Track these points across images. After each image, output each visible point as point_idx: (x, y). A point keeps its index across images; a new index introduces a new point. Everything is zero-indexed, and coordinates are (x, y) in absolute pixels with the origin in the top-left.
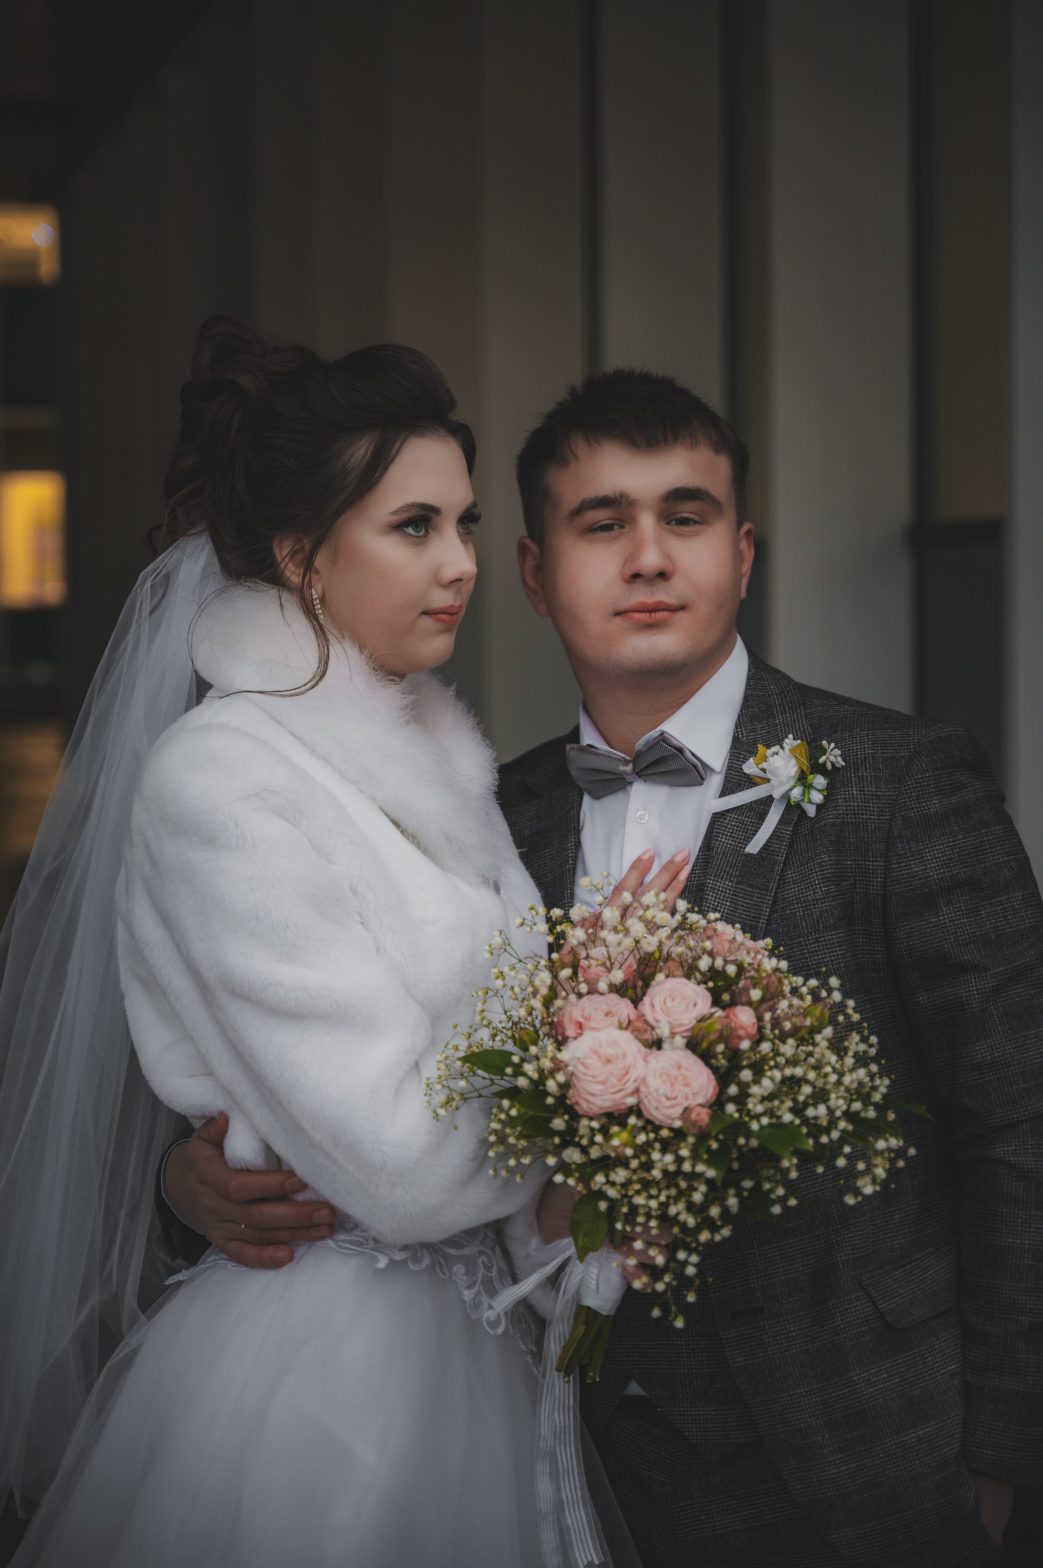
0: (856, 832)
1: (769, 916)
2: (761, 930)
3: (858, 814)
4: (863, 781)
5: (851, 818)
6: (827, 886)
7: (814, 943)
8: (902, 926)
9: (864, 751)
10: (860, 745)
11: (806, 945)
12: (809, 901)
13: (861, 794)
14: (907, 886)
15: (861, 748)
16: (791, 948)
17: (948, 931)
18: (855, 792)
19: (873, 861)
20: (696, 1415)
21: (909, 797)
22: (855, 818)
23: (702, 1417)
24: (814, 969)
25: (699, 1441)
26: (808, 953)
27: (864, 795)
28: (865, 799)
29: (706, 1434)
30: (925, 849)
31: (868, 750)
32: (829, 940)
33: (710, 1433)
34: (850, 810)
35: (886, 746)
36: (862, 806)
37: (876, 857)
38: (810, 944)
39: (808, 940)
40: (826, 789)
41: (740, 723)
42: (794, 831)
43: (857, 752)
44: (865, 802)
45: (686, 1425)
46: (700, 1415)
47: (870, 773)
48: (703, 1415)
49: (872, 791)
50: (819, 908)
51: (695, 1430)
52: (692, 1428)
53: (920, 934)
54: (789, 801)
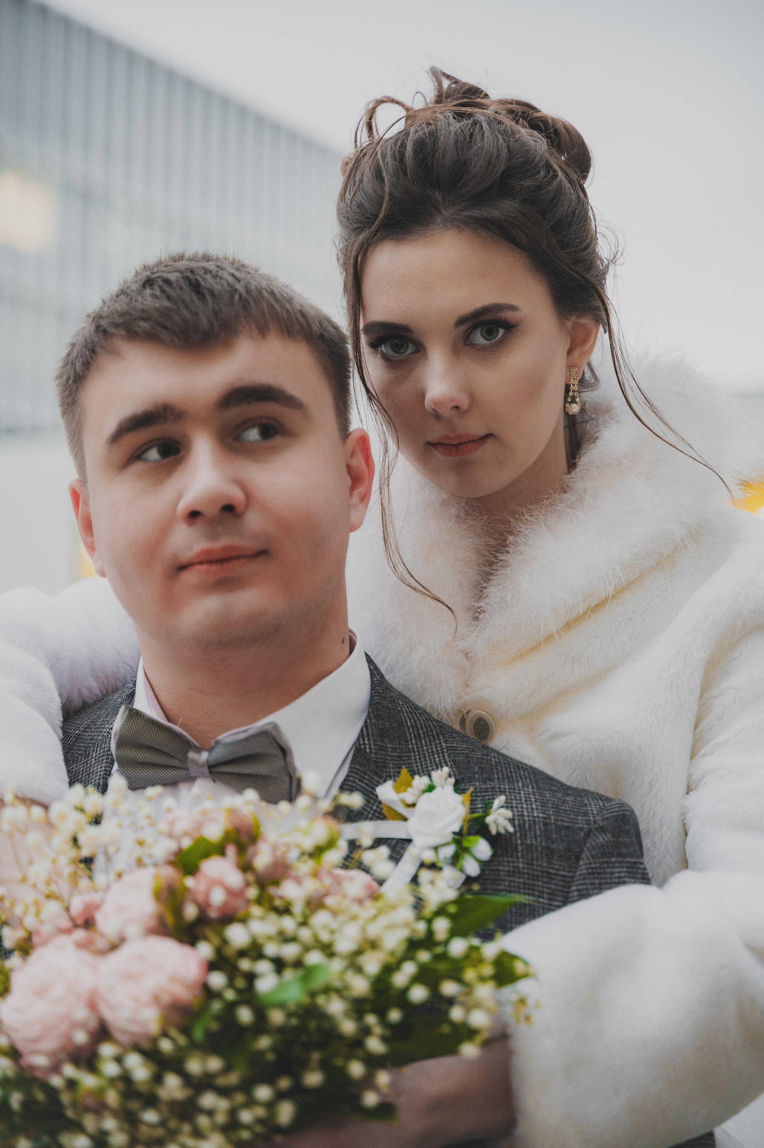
4: (532, 853)
9: (533, 812)
10: (527, 805)
13: (528, 869)
15: (527, 808)
18: (521, 865)
27: (533, 869)
28: (533, 875)
31: (538, 813)
35: (560, 813)
36: (529, 884)
40: (487, 859)
41: (368, 734)
43: (522, 812)
44: (533, 880)
47: (541, 842)
49: (542, 866)
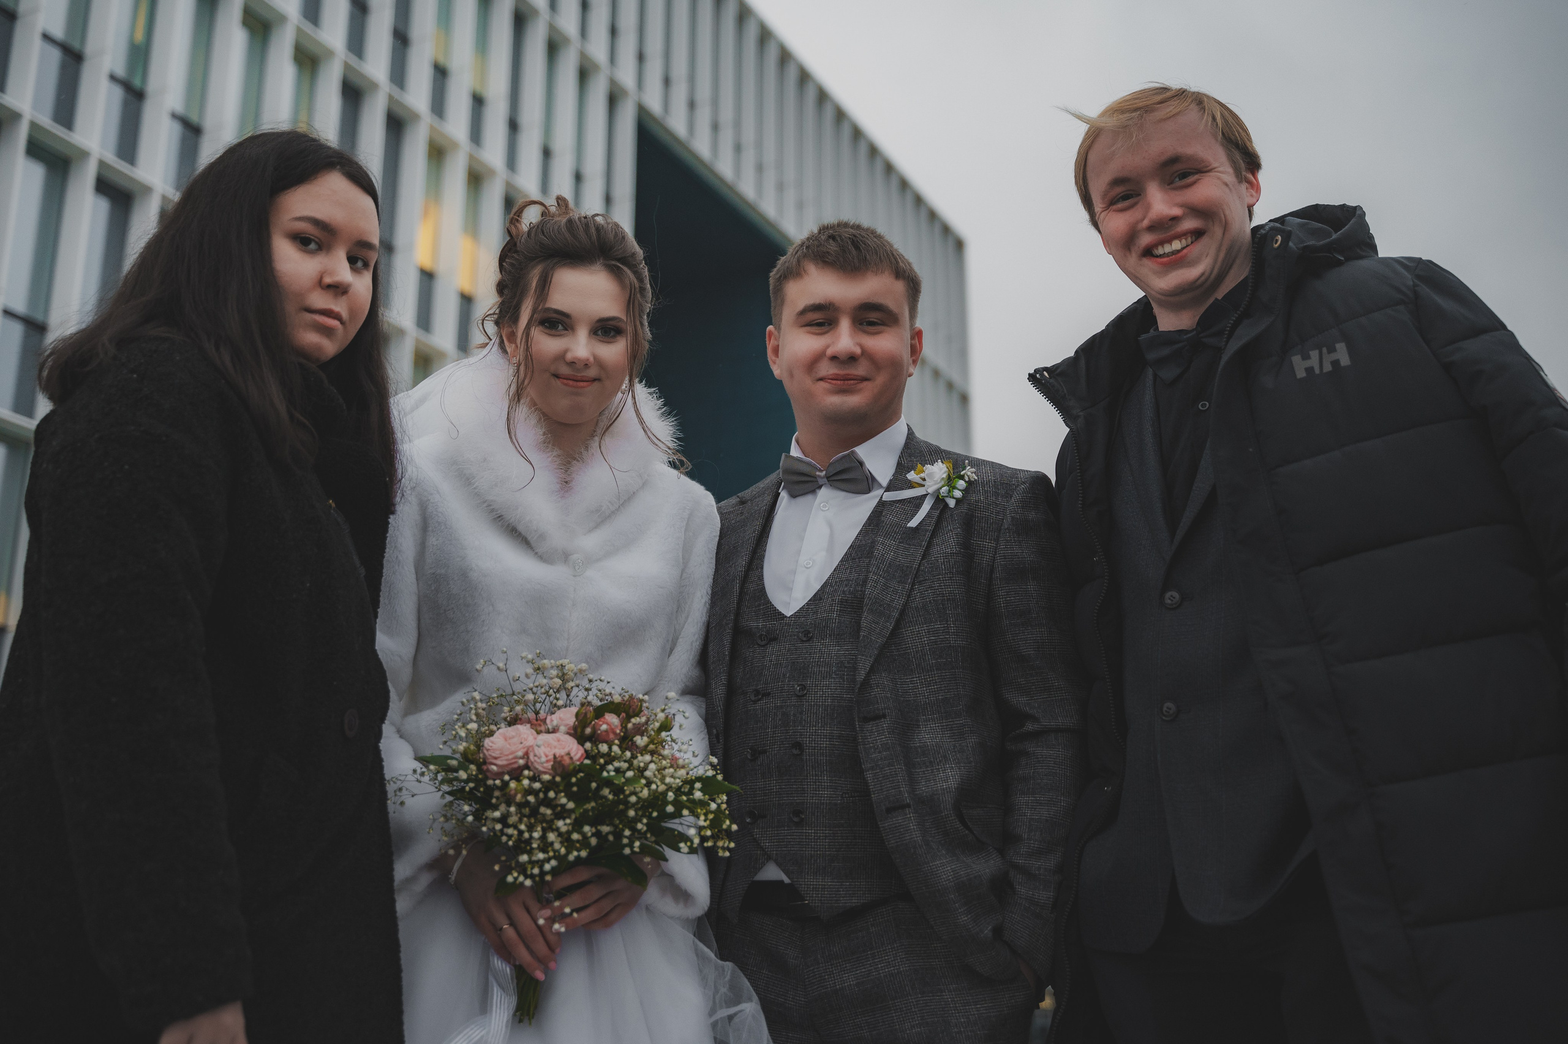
0: (980, 522)
1: (921, 561)
2: (915, 569)
3: (983, 511)
5: (978, 513)
6: (960, 548)
7: (948, 580)
8: (1003, 587)
9: (988, 477)
10: (985, 474)
11: (943, 580)
12: (948, 553)
14: (1010, 561)
15: (985, 476)
16: (932, 582)
17: (1032, 596)
18: (982, 498)
19: (988, 543)
20: (816, 885)
21: (1017, 506)
22: (980, 514)
23: (820, 886)
24: (947, 596)
25: (816, 904)
26: (944, 586)
28: (988, 503)
29: (823, 899)
30: (1022, 541)
31: (991, 477)
32: (958, 580)
33: (825, 899)
34: (978, 508)
36: (986, 507)
37: (991, 540)
38: (946, 580)
39: (945, 577)
40: (963, 490)
42: (940, 513)
43: (983, 477)
44: (988, 505)
45: (808, 892)
46: (819, 885)
48: (822, 885)
50: (954, 558)
51: (814, 895)
52: (813, 894)
53: (1015, 594)
54: (938, 496)
